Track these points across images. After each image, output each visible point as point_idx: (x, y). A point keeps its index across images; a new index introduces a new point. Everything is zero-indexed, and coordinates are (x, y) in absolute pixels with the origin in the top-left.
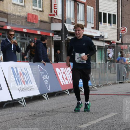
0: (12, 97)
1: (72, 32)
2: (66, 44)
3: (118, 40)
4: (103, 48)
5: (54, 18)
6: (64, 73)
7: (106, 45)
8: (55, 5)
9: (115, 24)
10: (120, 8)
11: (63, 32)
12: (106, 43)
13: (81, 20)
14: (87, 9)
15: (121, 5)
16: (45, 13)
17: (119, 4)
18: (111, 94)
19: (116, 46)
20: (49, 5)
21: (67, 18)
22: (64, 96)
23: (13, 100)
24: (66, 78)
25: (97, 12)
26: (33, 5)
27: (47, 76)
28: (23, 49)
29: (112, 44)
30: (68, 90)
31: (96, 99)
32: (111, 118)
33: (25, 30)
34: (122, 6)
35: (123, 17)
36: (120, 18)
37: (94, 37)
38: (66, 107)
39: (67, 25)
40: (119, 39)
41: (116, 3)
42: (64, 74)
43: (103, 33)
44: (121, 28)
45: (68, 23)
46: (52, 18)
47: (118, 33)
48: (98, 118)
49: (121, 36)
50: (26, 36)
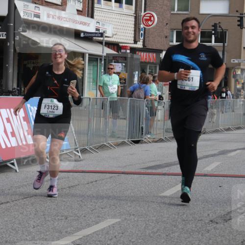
1: (33, 21)
3: (135, 42)
4: (101, 60)
6: (8, 120)
7: (107, 54)
9: (131, 4)
12: (109, 47)
18: (110, 170)
19: (129, 56)
22: (5, 174)
24: (11, 133)
29: (123, 51)
30: (15, 160)
31: (76, 182)
32: (106, 231)
37: (82, 35)
38: (8, 202)
39: (19, 4)
40: (137, 40)
42: (9, 124)
43: (103, 25)
44: (143, 14)
47: (137, 26)
48: (79, 229)
49: (142, 32)
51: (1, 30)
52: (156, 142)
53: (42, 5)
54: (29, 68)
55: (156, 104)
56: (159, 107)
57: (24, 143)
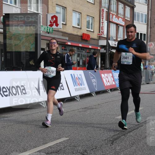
0: (70, 94)
1: (114, 47)
2: (109, 55)
5: (102, 37)
6: (107, 77)
8: (102, 27)
9: (145, 40)
11: (107, 47)
13: (121, 38)
15: (149, 27)
16: (95, 33)
20: (98, 27)
21: (110, 36)
23: (71, 97)
24: (108, 81)
26: (87, 28)
27: (95, 80)
28: (79, 58)
30: (109, 89)
33: (80, 45)
34: (150, 28)
35: (151, 36)
36: (149, 36)
39: (110, 42)
41: (146, 26)
44: (149, 43)
45: (111, 40)
46: (100, 36)
47: (147, 47)
50: (81, 49)
51: (104, 50)
52: (154, 83)
53: (117, 41)
57: (112, 84)
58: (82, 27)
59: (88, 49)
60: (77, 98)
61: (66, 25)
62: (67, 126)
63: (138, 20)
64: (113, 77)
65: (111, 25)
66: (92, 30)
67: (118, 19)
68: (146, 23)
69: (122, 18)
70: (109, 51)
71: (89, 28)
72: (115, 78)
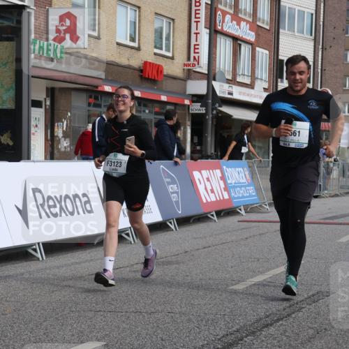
1: (227, 98)
2: (215, 120)
5: (194, 71)
6: (208, 180)
8: (196, 47)
10: (318, 52)
11: (208, 100)
13: (244, 75)
14: (257, 52)
15: (320, 47)
16: (175, 61)
17: (317, 46)
20: (186, 46)
21: (217, 70)
22: (207, 223)
24: (211, 190)
25: (275, 61)
26: (156, 47)
27: (177, 186)
30: (214, 212)
31: (266, 230)
33: (138, 94)
34: (322, 48)
35: (325, 70)
36: (319, 71)
38: (210, 247)
39: (216, 85)
41: (312, 44)
42: (208, 183)
45: (220, 81)
46: (189, 70)
48: (268, 270)
50: (140, 105)
51: (201, 106)
52: (333, 196)
53: (234, 84)
54: (224, 137)
55: (331, 165)
56: (334, 168)
57: (222, 198)
58: (141, 45)
59: (157, 105)
60: (128, 235)
61: (98, 38)
62: (100, 311)
63: (291, 28)
64: (223, 178)
65: (218, 39)
66: (170, 54)
67: (239, 24)
68: (311, 35)
69: (247, 22)
70: (213, 110)
71: (161, 49)
72: (229, 182)
